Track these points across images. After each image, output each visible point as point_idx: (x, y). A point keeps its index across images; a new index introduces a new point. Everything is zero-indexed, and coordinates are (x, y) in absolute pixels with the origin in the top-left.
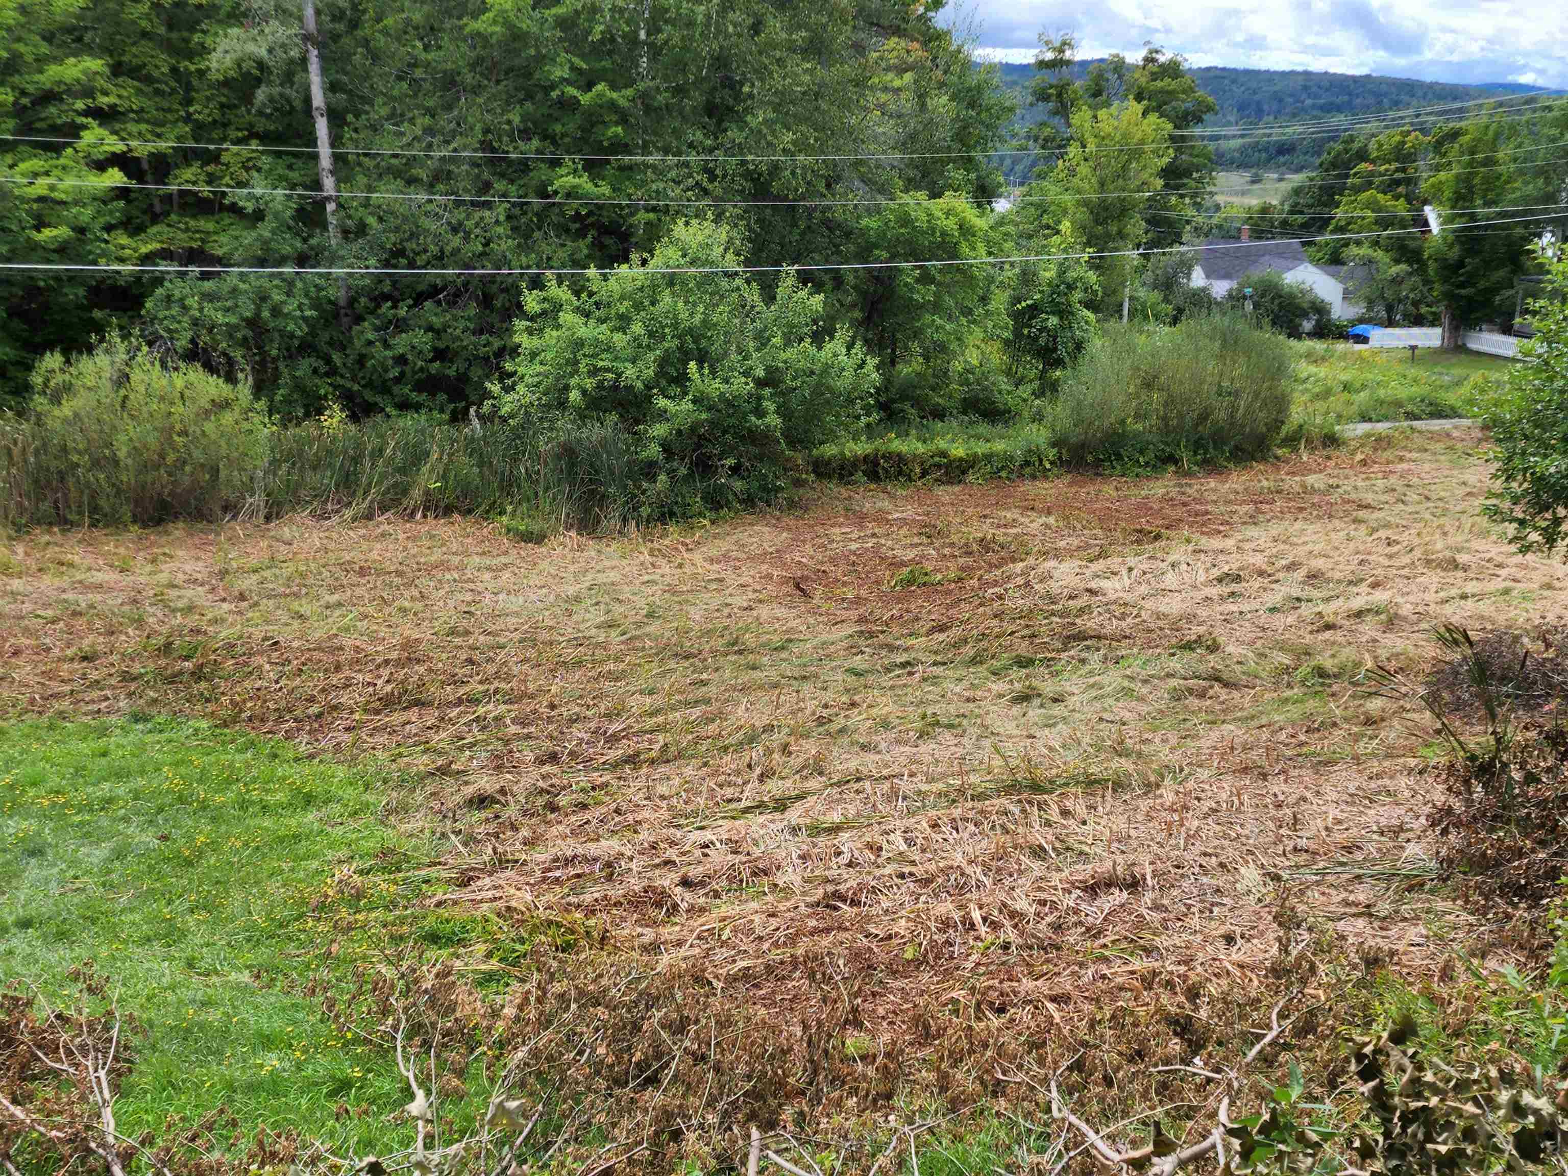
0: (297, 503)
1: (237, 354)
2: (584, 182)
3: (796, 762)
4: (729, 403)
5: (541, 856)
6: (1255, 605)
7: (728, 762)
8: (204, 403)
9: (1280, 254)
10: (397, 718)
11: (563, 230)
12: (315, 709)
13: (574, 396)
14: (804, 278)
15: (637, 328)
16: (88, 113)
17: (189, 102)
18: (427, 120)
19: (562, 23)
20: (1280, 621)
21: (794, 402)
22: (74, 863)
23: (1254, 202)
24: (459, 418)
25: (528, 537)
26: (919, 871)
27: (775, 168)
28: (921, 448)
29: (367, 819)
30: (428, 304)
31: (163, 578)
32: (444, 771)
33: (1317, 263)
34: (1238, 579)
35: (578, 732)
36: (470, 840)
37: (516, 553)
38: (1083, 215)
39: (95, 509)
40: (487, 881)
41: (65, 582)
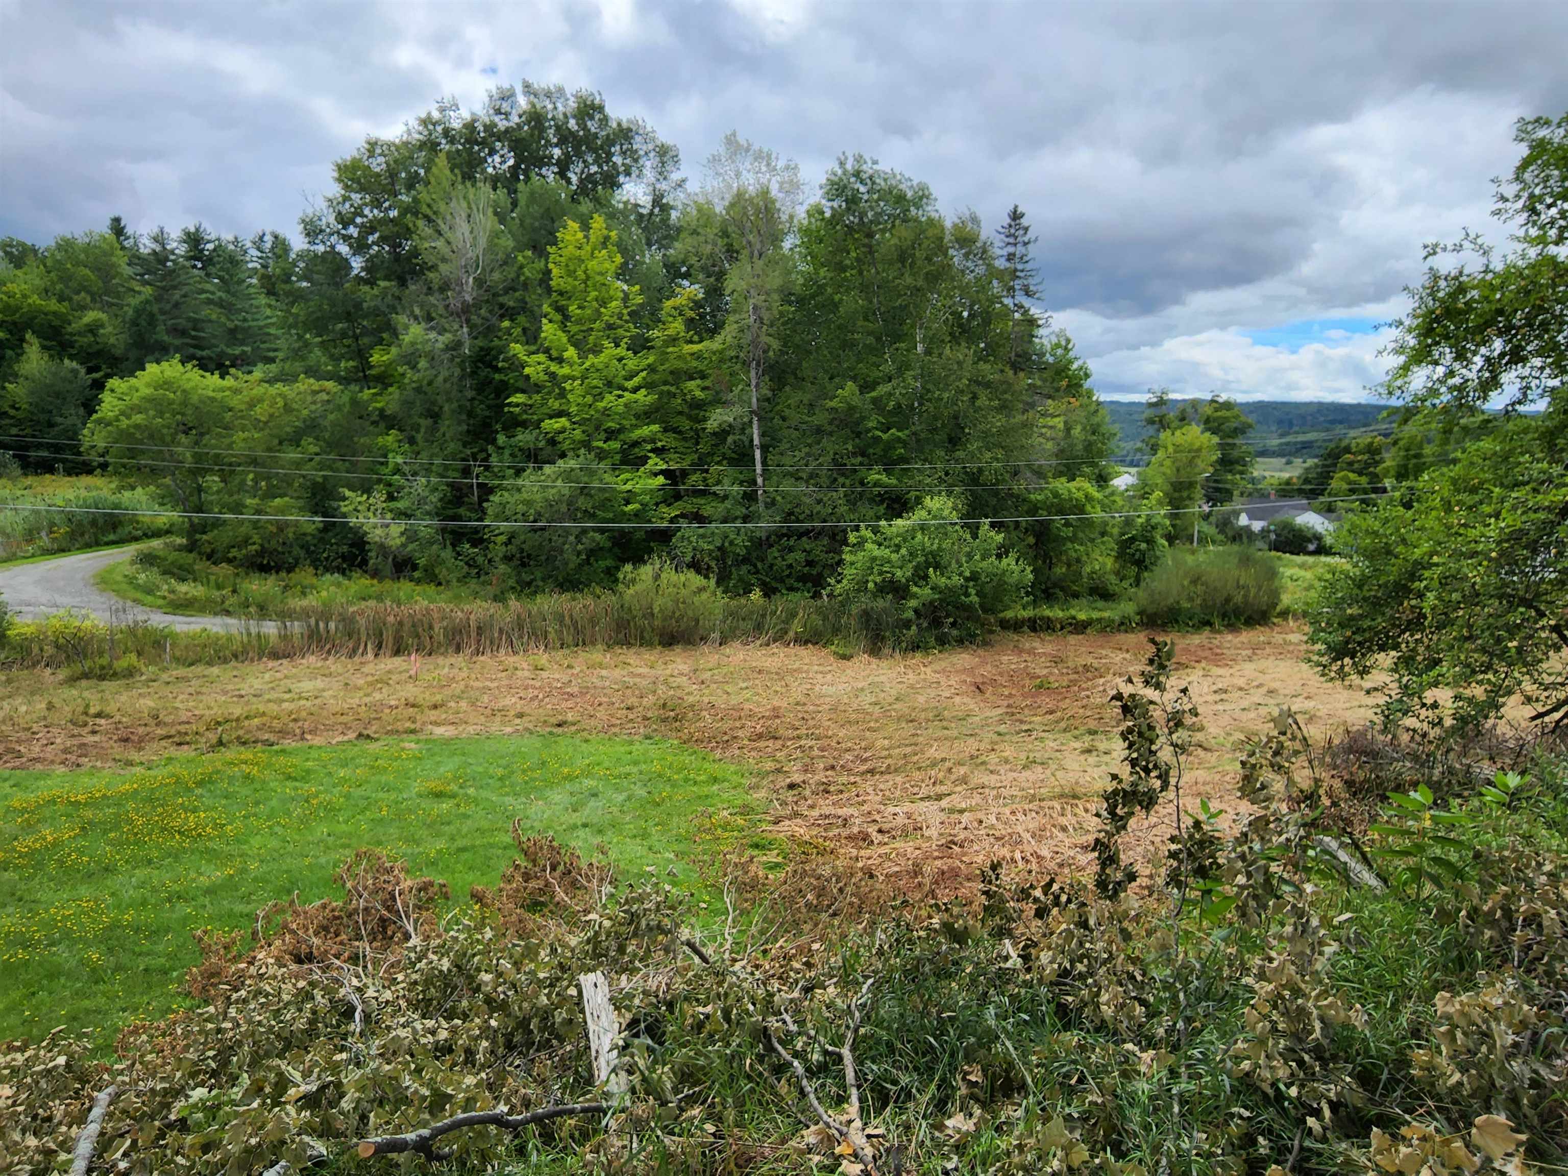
0: (734, 637)
1: (713, 564)
2: (884, 478)
3: (953, 777)
4: (950, 590)
5: (815, 813)
6: (1233, 706)
7: (917, 775)
8: (694, 588)
9: (1295, 507)
10: (762, 744)
11: (872, 500)
12: (726, 738)
13: (871, 585)
14: (993, 525)
15: (903, 551)
16: (652, 451)
17: (697, 443)
18: (807, 449)
19: (875, 401)
20: (1245, 716)
21: (988, 589)
22: (609, 801)
23: (1286, 475)
24: (816, 595)
25: (845, 657)
26: (997, 834)
27: (980, 470)
28: (1060, 614)
29: (740, 790)
30: (804, 539)
31: (668, 672)
32: (779, 770)
33: (1318, 511)
34: (1226, 692)
35: (849, 756)
36: (784, 803)
37: (834, 664)
38: (1167, 487)
39: (642, 638)
40: (787, 822)
41: (625, 672)
